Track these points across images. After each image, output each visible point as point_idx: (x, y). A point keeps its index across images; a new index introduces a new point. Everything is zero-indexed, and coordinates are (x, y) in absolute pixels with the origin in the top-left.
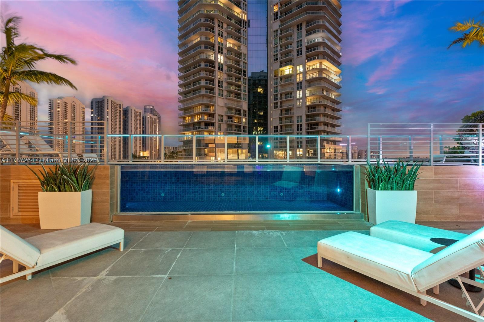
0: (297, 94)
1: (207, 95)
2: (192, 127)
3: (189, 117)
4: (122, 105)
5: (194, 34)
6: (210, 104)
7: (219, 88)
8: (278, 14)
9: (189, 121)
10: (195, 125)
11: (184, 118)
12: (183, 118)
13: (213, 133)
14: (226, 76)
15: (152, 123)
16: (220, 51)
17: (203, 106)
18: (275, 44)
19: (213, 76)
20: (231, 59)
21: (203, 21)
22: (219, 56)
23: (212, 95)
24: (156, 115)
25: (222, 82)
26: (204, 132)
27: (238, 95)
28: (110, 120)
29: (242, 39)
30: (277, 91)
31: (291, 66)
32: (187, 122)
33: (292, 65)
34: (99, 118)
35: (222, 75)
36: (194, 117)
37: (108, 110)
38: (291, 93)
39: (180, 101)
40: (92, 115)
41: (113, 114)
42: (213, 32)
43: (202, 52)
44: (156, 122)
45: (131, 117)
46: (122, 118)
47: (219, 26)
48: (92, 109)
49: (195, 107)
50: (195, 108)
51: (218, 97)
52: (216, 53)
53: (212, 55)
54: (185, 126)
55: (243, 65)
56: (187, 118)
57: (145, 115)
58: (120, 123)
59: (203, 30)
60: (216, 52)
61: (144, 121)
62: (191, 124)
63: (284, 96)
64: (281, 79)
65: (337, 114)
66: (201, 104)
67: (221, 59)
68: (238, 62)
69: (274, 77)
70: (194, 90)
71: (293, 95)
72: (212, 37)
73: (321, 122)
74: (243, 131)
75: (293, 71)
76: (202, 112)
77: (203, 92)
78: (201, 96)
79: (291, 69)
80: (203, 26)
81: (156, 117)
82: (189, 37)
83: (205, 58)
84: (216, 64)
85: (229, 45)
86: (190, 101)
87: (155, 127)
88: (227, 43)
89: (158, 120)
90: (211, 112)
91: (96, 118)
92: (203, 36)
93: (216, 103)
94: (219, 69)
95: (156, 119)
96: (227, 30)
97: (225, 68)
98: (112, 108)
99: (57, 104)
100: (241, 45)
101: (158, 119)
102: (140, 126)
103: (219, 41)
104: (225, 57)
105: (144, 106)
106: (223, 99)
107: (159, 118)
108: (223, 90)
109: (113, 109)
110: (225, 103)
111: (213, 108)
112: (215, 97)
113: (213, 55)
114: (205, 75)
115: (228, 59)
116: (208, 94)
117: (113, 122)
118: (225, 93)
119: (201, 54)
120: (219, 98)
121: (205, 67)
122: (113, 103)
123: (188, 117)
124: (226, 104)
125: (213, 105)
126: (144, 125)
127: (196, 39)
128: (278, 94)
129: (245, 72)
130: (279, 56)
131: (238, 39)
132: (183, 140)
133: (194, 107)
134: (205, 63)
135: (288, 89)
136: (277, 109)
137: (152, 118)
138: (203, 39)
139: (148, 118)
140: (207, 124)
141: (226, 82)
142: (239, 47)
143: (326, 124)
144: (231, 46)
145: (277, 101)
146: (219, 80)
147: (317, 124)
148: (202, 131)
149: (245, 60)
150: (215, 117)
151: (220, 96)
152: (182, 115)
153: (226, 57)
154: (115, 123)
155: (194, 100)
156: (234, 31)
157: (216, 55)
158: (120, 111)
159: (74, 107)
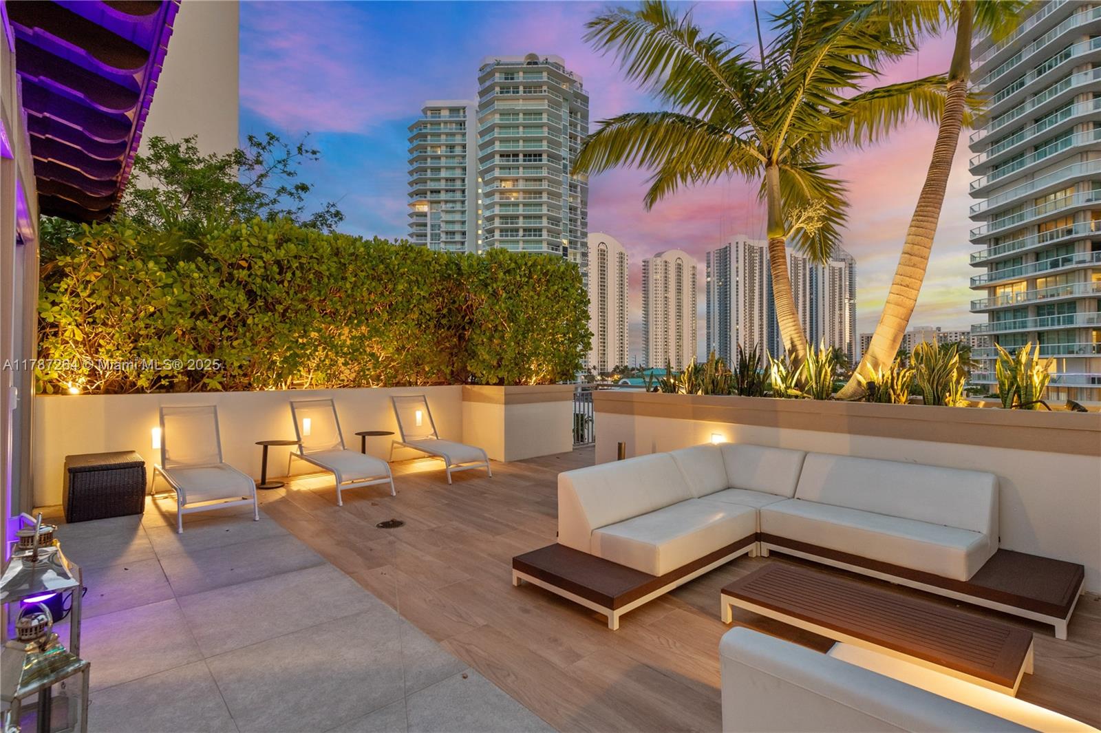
15: (834, 279)
24: (844, 260)
26: (1089, 272)
28: (741, 284)
34: (721, 283)
37: (737, 265)
40: (709, 279)
41: (747, 272)
44: (843, 275)
58: (761, 289)
61: (816, 278)
81: (842, 265)
87: (841, 288)
89: (847, 272)
91: (716, 284)
95: (843, 270)
98: (745, 259)
99: (656, 268)
101: (847, 269)
109: (747, 261)
117: (747, 289)
137: (834, 269)
139: (824, 268)
148: (1079, 270)
154: (752, 291)
159: (679, 268)
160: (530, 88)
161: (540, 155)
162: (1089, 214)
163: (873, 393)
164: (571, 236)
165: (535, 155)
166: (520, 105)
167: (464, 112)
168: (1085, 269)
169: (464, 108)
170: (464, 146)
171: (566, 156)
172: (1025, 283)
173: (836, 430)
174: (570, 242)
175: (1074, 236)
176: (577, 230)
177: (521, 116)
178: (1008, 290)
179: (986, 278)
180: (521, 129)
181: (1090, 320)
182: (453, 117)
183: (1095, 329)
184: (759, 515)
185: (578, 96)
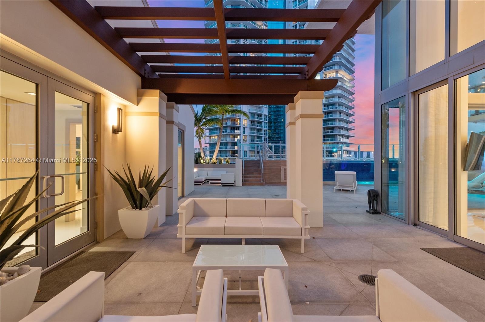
8: (297, 26)
13: (238, 136)
26: (230, 135)
65: (350, 119)
73: (336, 127)
74: (264, 134)
143: (342, 128)
147: (333, 128)
148: (228, 134)
162: (230, 120)
163: (215, 163)
168: (229, 134)
172: (217, 136)
173: (212, 168)
175: (227, 125)
178: (213, 138)
179: (208, 133)
181: (230, 148)
183: (231, 150)
184: (206, 177)
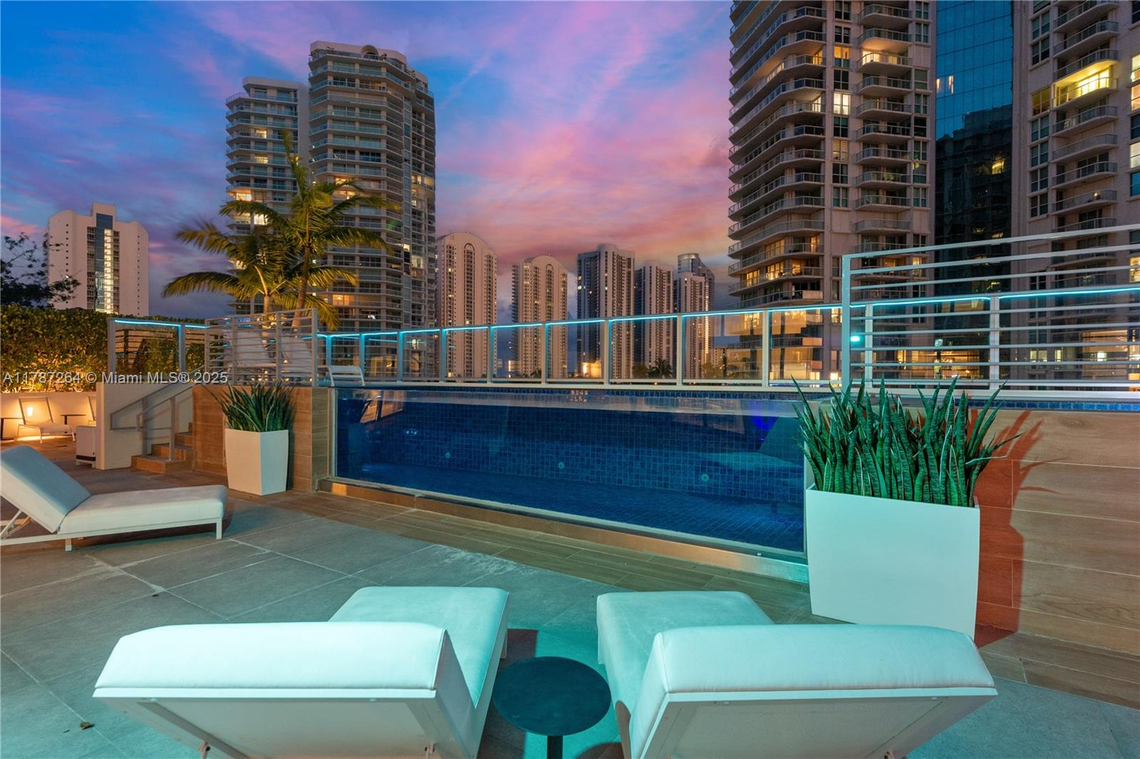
0: (1132, 155)
1: (799, 208)
2: (761, 296)
3: (755, 273)
4: (632, 260)
5: (768, 58)
6: (810, 232)
7: (836, 184)
9: (755, 282)
10: (768, 292)
11: (743, 276)
12: (741, 275)
14: (857, 149)
15: (695, 292)
16: (842, 82)
17: (790, 240)
18: (1036, 10)
19: (817, 157)
20: (875, 98)
21: (791, 17)
22: (837, 98)
23: (812, 208)
24: (704, 275)
25: (847, 165)
27: (897, 194)
28: (610, 294)
29: (912, 30)
30: (1044, 158)
31: (1107, 64)
32: (749, 284)
33: (1109, 58)
34: (591, 292)
35: (844, 148)
36: (767, 269)
37: (606, 275)
38: (1104, 155)
39: (734, 236)
40: (580, 288)
41: (615, 282)
42: (820, 37)
43: (789, 100)
44: (703, 289)
45: (651, 283)
46: (633, 288)
47: (838, 15)
48: (580, 275)
49: (770, 244)
50: (768, 247)
51: (831, 210)
52: (827, 93)
53: (817, 99)
54: (745, 295)
55: (914, 104)
56: (750, 276)
57: (680, 277)
58: (629, 299)
59: (791, 40)
60: (827, 90)
61: (678, 291)
62: (759, 288)
63: (1072, 170)
64: (1062, 114)
66: (784, 236)
67: (842, 105)
68: (897, 100)
69: (1030, 116)
70: (767, 203)
71: (1112, 158)
72: (817, 53)
75: (1116, 76)
76: (786, 255)
77: (790, 203)
78: (785, 215)
79: (1106, 74)
80: (792, 32)
81: (702, 279)
82: (757, 68)
83: (795, 113)
84: (827, 123)
85: (868, 58)
86: (759, 231)
87: (701, 302)
88: (861, 54)
89: (707, 286)
90: (813, 252)
91: (586, 293)
92: (790, 57)
93: (826, 228)
94: (836, 133)
95: (703, 283)
96: (863, 17)
97: (855, 126)
98: (613, 269)
99: (524, 273)
100: (911, 46)
101: (707, 283)
102: (669, 302)
103: (838, 55)
104: (856, 95)
105: (679, 256)
106: (849, 211)
107: (710, 279)
108: (846, 189)
109: (615, 271)
110: (855, 222)
111: (818, 241)
112: (822, 211)
113: (820, 99)
114: (796, 158)
115: (866, 97)
116: (801, 206)
117: (615, 299)
118: (854, 195)
119: (784, 105)
120: (833, 212)
121: (796, 136)
122: (615, 257)
123: (753, 272)
124: (857, 224)
125: (817, 234)
126: (678, 299)
127: (773, 68)
128: (1046, 168)
129: (921, 122)
130: (1055, 41)
131: (899, 32)
132: (739, 331)
133: (766, 246)
134: (796, 126)
135: (1094, 143)
136: (1044, 216)
137: (695, 283)
138: (792, 64)
139: (686, 282)
140: (801, 285)
141: (859, 164)
142: (902, 54)
144: (876, 58)
145: (1044, 190)
146: (837, 162)
148: (784, 304)
149: (925, 86)
150: (823, 264)
151: (839, 206)
152: (738, 268)
153: (859, 95)
154: (620, 301)
155: (768, 228)
156: (887, 15)
157: (827, 96)
158: (629, 273)
159: (550, 274)
160: (368, 82)
161: (379, 155)
164: (414, 241)
165: (373, 154)
166: (356, 99)
167: (295, 95)
169: (295, 91)
170: (296, 133)
171: (407, 158)
174: (413, 247)
176: (421, 236)
177: (357, 110)
180: (357, 125)
182: (282, 99)
185: (420, 96)
